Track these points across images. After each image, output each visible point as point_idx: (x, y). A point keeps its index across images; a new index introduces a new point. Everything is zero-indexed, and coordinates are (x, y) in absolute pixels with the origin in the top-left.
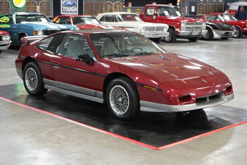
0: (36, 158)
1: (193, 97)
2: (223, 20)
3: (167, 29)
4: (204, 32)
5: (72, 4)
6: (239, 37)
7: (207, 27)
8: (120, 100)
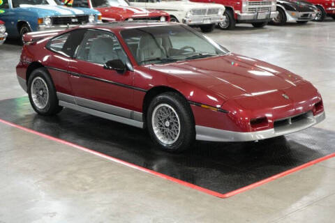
0: (54, 213)
1: (270, 118)
3: (223, 12)
4: (274, 14)
6: (322, 20)
7: (278, 7)
8: (167, 124)
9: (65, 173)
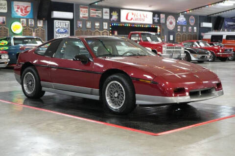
0: (36, 143)
1: (187, 90)
2: (199, 46)
4: (183, 55)
5: (64, 31)
6: (213, 61)
7: (185, 52)
8: (116, 95)
9: (45, 124)
